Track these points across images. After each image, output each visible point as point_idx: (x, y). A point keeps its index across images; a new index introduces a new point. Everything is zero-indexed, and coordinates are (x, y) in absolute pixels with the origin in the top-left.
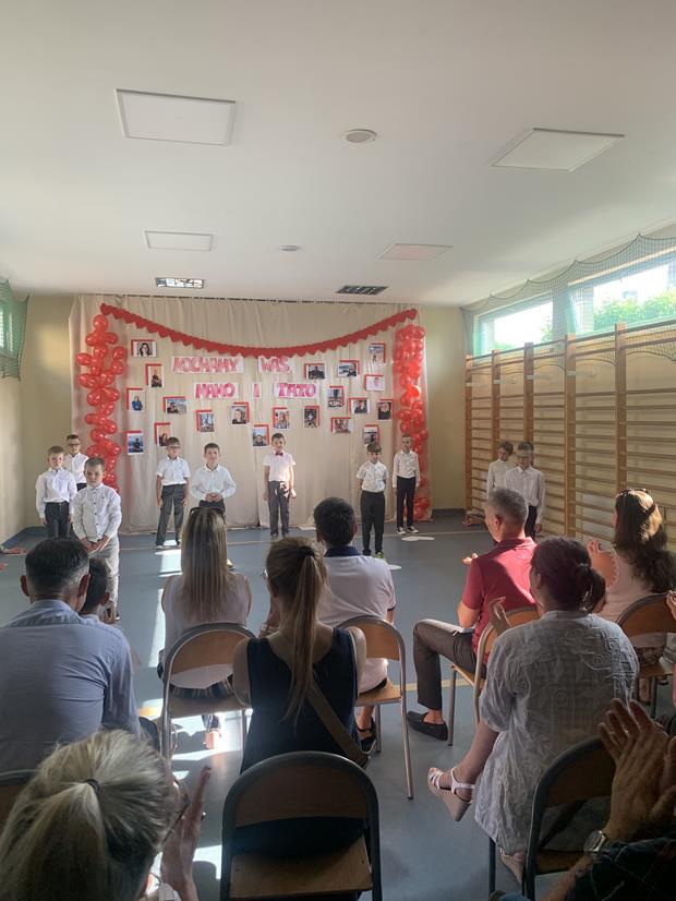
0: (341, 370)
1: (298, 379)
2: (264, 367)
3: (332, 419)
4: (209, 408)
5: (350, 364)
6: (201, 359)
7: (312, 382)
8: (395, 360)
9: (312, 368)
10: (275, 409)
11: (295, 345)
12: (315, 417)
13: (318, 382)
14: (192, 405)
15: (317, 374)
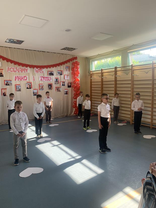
0: (58, 73)
1: (46, 75)
2: (36, 71)
3: (56, 87)
4: (19, 84)
5: (60, 72)
6: (16, 68)
7: (50, 76)
8: (72, 71)
9: (50, 72)
10: (39, 84)
11: (45, 65)
12: (51, 87)
13: (52, 77)
14: (14, 83)
15: (52, 74)
